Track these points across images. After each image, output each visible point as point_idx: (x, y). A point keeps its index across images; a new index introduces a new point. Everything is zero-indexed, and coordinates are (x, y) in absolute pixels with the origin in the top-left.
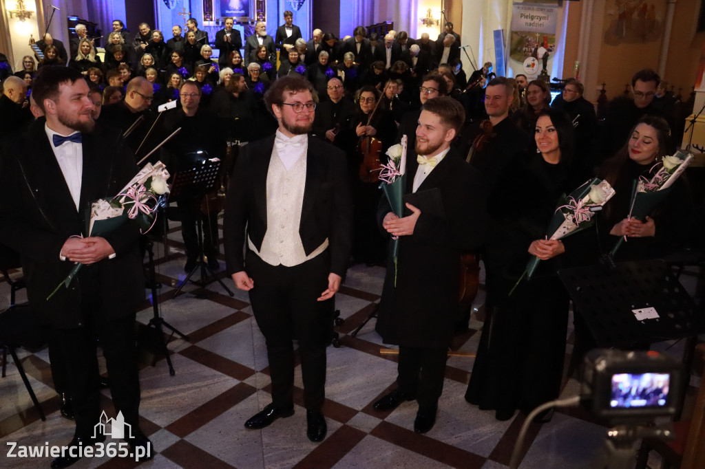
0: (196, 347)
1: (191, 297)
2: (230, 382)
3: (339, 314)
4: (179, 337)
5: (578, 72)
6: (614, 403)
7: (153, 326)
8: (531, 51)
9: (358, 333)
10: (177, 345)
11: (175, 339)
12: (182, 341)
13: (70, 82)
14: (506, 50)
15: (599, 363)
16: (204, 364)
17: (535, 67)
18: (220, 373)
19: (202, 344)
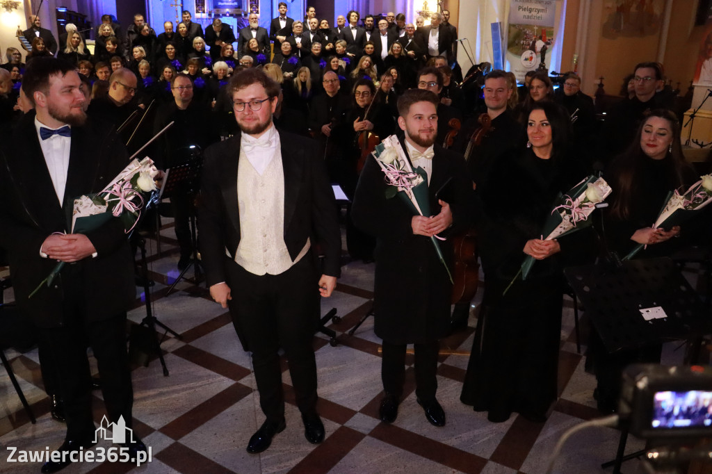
0: (189, 346)
1: (184, 295)
2: (226, 383)
3: (336, 313)
4: (172, 336)
5: (576, 66)
6: (656, 423)
7: (146, 325)
8: (529, 44)
9: (356, 332)
10: (170, 344)
11: (169, 338)
12: (176, 340)
13: (60, 74)
14: (504, 43)
15: (640, 380)
16: (199, 364)
17: (533, 60)
18: (215, 374)
19: (196, 344)
